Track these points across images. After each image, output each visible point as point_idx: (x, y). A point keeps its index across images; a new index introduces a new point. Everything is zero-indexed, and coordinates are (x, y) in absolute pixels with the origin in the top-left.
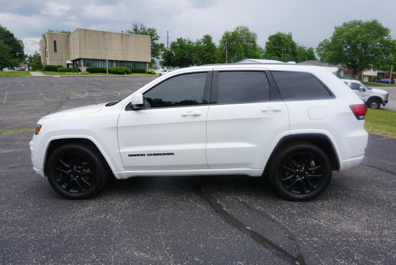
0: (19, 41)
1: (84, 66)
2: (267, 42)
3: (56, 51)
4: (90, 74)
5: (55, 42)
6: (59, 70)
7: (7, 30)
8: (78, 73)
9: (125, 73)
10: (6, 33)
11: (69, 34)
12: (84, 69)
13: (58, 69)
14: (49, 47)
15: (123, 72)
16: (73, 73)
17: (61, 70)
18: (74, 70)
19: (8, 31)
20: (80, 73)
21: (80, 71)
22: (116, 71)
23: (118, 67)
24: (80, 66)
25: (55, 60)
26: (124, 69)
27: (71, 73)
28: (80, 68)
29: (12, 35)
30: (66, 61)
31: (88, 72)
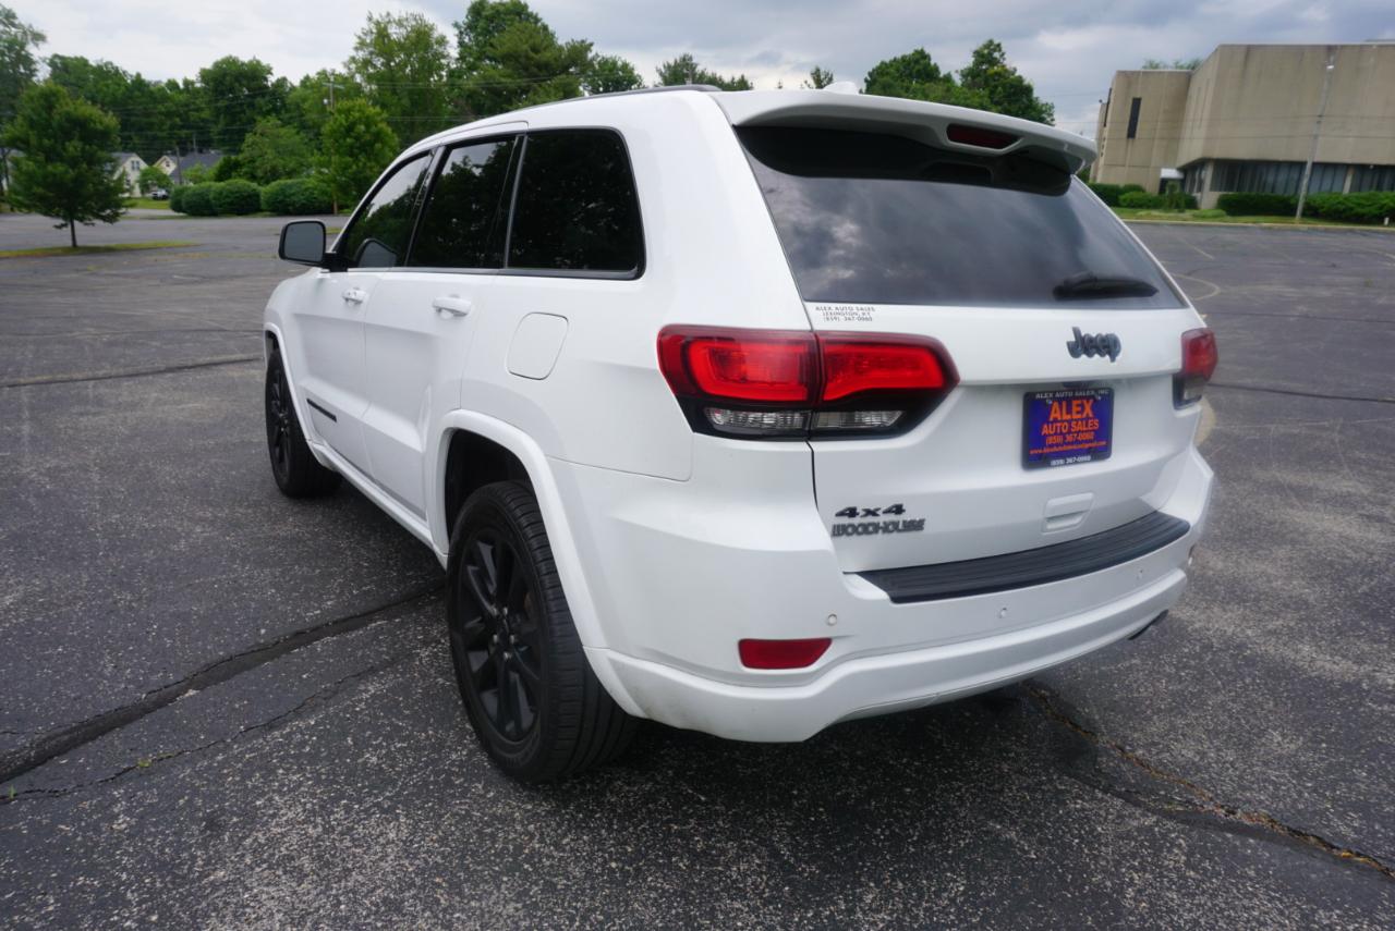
0: (1044, 109)
1: (1214, 188)
3: (1131, 133)
4: (1229, 218)
5: (1137, 103)
6: (1125, 200)
7: (1017, 74)
8: (1182, 212)
9: (1387, 221)
10: (1012, 86)
11: (1193, 68)
12: (1208, 198)
13: (1122, 197)
14: (1111, 123)
15: (1375, 216)
16: (1162, 214)
17: (1132, 201)
18: (1172, 203)
19: (1020, 79)
20: (1188, 213)
21: (1192, 204)
22: (1344, 210)
23: (1365, 193)
24: (1200, 189)
25: (1124, 166)
26: (1386, 201)
27: (1155, 213)
28: (1196, 194)
29: (1028, 90)
30: (1158, 170)
31: (1220, 211)
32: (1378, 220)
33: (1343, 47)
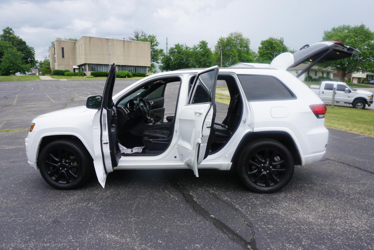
0: (31, 48)
1: (89, 71)
2: (259, 47)
3: (63, 57)
4: (95, 78)
5: (63, 49)
6: (66, 74)
7: (20, 38)
8: (83, 77)
9: (127, 77)
10: (19, 41)
11: (76, 41)
12: (88, 73)
13: (65, 73)
14: (57, 54)
15: (124, 76)
16: (79, 77)
17: (68, 74)
18: (80, 74)
19: (21, 40)
20: (85, 77)
21: (85, 75)
22: (118, 75)
23: (120, 71)
24: (85, 71)
25: (63, 65)
26: (126, 73)
27: (77, 77)
28: (85, 72)
29: (24, 43)
30: (72, 66)
31: (92, 76)
32: (125, 77)
33: (110, 39)
